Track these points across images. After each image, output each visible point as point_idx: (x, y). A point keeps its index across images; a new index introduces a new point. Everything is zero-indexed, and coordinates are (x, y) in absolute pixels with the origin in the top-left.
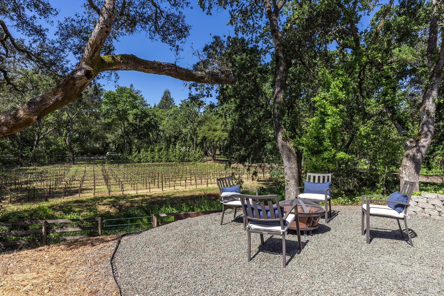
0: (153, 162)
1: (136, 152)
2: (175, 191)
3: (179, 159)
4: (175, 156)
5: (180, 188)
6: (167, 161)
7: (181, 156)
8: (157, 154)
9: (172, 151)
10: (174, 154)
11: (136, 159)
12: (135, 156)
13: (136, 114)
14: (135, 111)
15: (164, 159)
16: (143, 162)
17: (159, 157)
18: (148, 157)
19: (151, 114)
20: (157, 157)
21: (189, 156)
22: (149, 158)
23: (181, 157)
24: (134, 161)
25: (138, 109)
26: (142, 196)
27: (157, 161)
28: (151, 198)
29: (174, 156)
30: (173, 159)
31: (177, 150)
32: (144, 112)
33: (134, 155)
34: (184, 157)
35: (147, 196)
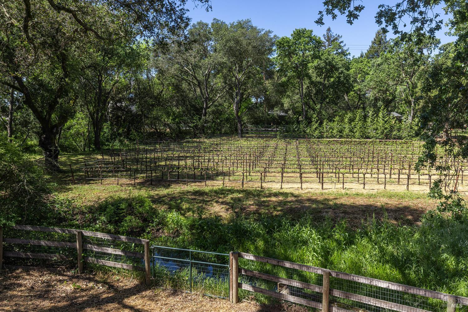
0: (341, 137)
1: (316, 122)
2: (343, 191)
3: (382, 133)
4: (377, 129)
5: (355, 187)
6: (362, 137)
7: (386, 129)
8: (347, 126)
9: (371, 122)
10: (375, 126)
11: (317, 132)
12: (316, 129)
13: (316, 68)
14: (316, 62)
15: (357, 134)
16: (327, 137)
17: (351, 131)
18: (333, 129)
19: (340, 65)
20: (347, 131)
21: (399, 130)
22: (335, 131)
23: (386, 131)
24: (313, 136)
25: (321, 60)
26: (285, 195)
27: (348, 136)
28: (296, 201)
29: (374, 129)
30: (373, 134)
31: (380, 120)
32: (330, 63)
33: (314, 127)
34: (391, 131)
35: (292, 195)
